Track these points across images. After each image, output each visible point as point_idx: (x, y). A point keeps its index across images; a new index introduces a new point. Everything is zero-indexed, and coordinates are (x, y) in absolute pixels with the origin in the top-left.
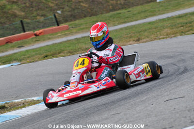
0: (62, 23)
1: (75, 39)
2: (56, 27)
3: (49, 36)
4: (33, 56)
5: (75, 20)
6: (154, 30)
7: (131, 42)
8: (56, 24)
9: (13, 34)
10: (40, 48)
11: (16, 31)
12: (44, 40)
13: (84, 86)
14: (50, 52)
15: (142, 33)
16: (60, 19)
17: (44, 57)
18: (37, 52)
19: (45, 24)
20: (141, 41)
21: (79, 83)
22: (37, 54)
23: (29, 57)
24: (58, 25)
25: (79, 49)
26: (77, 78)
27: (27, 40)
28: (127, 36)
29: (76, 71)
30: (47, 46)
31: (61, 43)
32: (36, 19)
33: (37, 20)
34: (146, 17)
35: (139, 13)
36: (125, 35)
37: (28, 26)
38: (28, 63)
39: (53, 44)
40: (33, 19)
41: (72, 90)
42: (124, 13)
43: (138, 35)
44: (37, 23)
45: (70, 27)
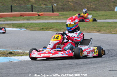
0: (55, 12)
1: (61, 22)
2: (51, 13)
3: (46, 17)
4: (35, 27)
5: (63, 11)
6: (110, 27)
7: (94, 32)
8: (52, 11)
9: (25, 12)
10: (40, 23)
11: (27, 10)
12: (43, 19)
13: (54, 52)
14: (45, 27)
15: (102, 27)
16: (55, 9)
17: (41, 29)
18: (37, 25)
19: (45, 10)
20: (100, 32)
21: (52, 49)
22: (37, 26)
23: (32, 27)
24: (53, 12)
25: (62, 29)
26: (51, 46)
27: (33, 17)
28: (92, 27)
29: (52, 42)
30: (44, 23)
31: (52, 23)
32: (41, 6)
34: (106, 19)
35: (102, 15)
36: (92, 26)
37: (35, 9)
38: (31, 30)
39: (48, 23)
40: (39, 6)
41: (47, 52)
42: (94, 14)
43: (99, 28)
44: (41, 9)
45: (60, 15)
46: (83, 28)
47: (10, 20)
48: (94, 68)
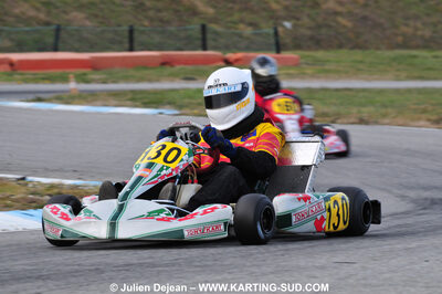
0: (288, 50)
2: (273, 55)
9: (179, 50)
11: (188, 44)
16: (285, 39)
19: (252, 43)
23: (200, 104)
24: (278, 51)
32: (236, 29)
33: (237, 31)
36: (415, 104)
37: (215, 40)
38: (195, 115)
40: (230, 28)
42: (426, 58)
44: (236, 39)
45: (303, 61)
46: (383, 111)
47: (126, 79)
48: (407, 249)
